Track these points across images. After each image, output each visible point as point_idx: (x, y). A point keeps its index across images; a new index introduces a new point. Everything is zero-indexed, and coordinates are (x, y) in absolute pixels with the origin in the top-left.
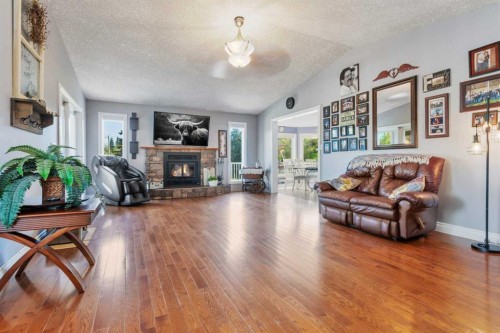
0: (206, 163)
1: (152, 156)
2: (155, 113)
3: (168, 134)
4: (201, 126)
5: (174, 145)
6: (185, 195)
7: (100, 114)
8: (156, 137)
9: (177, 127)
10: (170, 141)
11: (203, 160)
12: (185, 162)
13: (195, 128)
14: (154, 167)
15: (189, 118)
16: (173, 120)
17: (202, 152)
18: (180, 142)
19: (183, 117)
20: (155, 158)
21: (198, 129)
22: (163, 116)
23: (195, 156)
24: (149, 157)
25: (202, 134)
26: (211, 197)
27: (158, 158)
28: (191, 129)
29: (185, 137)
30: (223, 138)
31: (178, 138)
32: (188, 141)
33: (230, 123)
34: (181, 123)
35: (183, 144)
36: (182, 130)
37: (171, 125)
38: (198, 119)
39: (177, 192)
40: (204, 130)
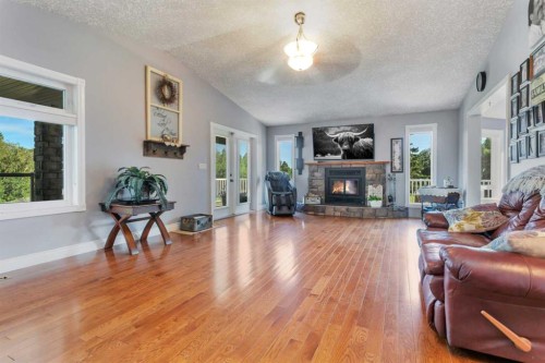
0: (371, 180)
1: (313, 172)
2: (314, 129)
3: (326, 149)
4: (364, 136)
5: (335, 160)
6: (338, 214)
7: (276, 137)
8: (315, 154)
9: (336, 140)
10: (329, 156)
11: (368, 176)
12: (348, 179)
13: (357, 139)
14: (315, 183)
15: (349, 128)
16: (331, 134)
17: (367, 166)
18: (339, 157)
19: (342, 128)
20: (316, 174)
21: (361, 140)
22: (321, 131)
23: (359, 172)
24: (312, 173)
25: (367, 145)
26: (369, 219)
27: (320, 174)
28: (352, 141)
29: (345, 151)
30: (397, 148)
31: (337, 153)
32: (349, 155)
33: (407, 127)
34: (341, 136)
35: (343, 158)
36: (341, 143)
37: (330, 138)
38: (360, 127)
39: (330, 209)
40: (368, 140)
